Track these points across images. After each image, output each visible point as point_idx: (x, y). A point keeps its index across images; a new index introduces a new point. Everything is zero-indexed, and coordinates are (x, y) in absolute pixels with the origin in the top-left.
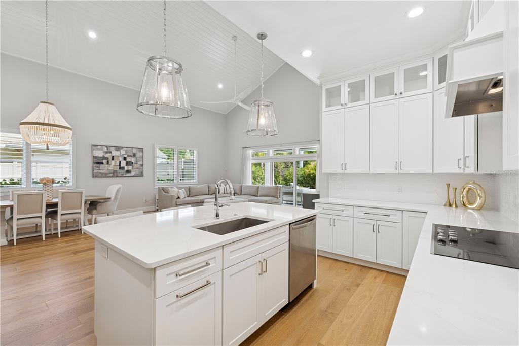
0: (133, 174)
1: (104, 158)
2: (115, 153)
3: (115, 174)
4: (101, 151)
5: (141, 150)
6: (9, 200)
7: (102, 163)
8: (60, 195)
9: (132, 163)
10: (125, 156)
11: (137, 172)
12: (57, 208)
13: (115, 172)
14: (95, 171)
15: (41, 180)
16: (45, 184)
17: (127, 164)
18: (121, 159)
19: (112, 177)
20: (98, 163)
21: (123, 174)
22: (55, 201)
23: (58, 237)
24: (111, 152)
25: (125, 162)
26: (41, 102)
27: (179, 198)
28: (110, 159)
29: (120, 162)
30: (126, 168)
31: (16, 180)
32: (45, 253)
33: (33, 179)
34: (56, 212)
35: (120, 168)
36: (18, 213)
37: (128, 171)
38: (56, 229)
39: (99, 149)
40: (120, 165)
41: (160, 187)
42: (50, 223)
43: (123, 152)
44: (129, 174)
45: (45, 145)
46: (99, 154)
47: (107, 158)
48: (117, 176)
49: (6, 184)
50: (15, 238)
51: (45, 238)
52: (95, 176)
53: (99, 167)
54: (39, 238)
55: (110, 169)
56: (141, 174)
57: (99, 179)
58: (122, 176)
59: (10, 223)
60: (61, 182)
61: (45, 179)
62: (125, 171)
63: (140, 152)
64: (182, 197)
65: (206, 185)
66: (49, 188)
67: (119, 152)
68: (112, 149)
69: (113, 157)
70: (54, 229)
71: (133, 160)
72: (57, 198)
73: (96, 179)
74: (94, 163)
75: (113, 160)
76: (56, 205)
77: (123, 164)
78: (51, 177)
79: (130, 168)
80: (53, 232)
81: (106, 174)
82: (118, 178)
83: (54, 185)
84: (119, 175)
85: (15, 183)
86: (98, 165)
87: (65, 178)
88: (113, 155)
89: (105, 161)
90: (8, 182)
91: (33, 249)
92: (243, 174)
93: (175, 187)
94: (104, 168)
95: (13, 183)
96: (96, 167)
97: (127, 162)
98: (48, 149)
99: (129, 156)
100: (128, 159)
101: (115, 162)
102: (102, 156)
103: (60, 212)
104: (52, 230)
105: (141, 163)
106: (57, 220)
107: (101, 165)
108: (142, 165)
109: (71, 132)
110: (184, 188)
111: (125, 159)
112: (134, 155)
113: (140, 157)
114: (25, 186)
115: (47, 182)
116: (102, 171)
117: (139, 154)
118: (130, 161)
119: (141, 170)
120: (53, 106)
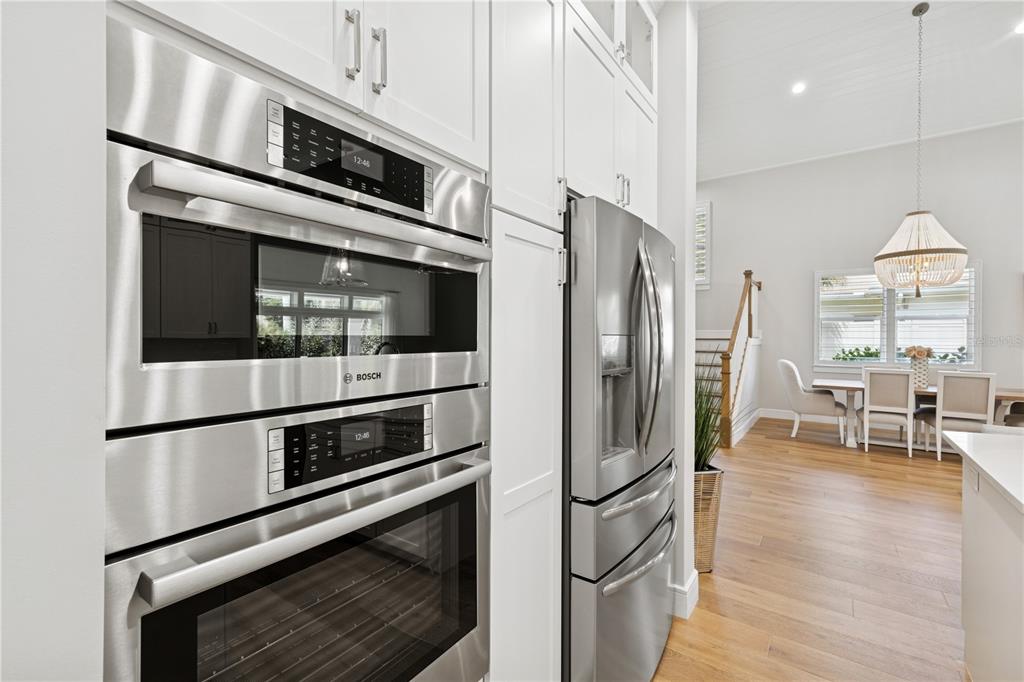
6: (860, 380)
8: (941, 381)
12: (935, 404)
15: (909, 351)
16: (914, 357)
22: (932, 390)
23: (936, 459)
26: (909, 214)
31: (873, 350)
32: (910, 477)
33: (899, 349)
34: (933, 412)
36: (871, 403)
38: (934, 445)
42: (923, 431)
45: (915, 288)
49: (859, 355)
50: (867, 441)
51: (913, 455)
54: (903, 452)
59: (860, 415)
60: (951, 356)
61: (914, 348)
66: (921, 366)
70: (931, 444)
72: (936, 385)
76: (932, 398)
78: (925, 345)
80: (928, 448)
83: (931, 361)
85: (871, 355)
87: (961, 349)
90: (862, 353)
91: (892, 466)
95: (869, 354)
98: (918, 295)
103: (940, 413)
104: (927, 444)
106: (934, 426)
109: (964, 257)
114: (885, 361)
115: (920, 355)
120: (931, 215)
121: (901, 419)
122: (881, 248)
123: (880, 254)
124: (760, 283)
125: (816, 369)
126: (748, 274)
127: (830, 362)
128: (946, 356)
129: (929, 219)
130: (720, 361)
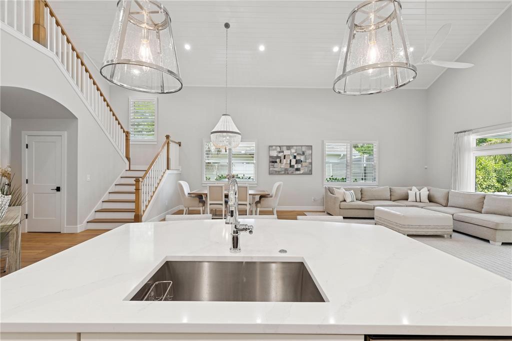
0: (302, 172)
1: (278, 157)
2: (286, 152)
3: (287, 172)
4: (275, 151)
5: (310, 147)
7: (276, 162)
9: (302, 161)
10: (295, 154)
11: (306, 170)
13: (286, 170)
14: (271, 169)
17: (297, 162)
18: (291, 158)
19: (284, 174)
20: (273, 162)
21: (293, 172)
24: (283, 152)
25: (295, 160)
26: (223, 115)
27: (345, 201)
28: (282, 158)
29: (291, 160)
30: (296, 167)
35: (291, 166)
37: (298, 169)
39: (274, 150)
40: (290, 164)
41: (327, 186)
43: (293, 151)
44: (298, 172)
46: (274, 154)
47: (280, 157)
48: (288, 174)
52: (271, 173)
53: (273, 166)
55: (282, 167)
56: (310, 173)
57: (274, 176)
58: (292, 174)
62: (295, 169)
63: (309, 149)
64: (349, 199)
65: (388, 187)
67: (289, 151)
68: (284, 149)
69: (285, 156)
71: (302, 158)
73: (271, 176)
74: (270, 162)
75: (284, 158)
77: (293, 162)
79: (299, 166)
81: (279, 172)
82: (289, 176)
84: (290, 172)
86: (273, 164)
88: (285, 154)
89: (278, 160)
92: (456, 174)
93: (342, 188)
94: (278, 167)
96: (272, 165)
97: (297, 160)
99: (298, 154)
100: (298, 158)
101: (287, 161)
102: (276, 156)
105: (309, 161)
107: (276, 164)
108: (311, 163)
109: (240, 136)
110: (354, 189)
111: (295, 157)
112: (304, 153)
113: (309, 155)
116: (276, 169)
117: (308, 152)
118: (299, 160)
119: (310, 168)
120: (230, 117)
121: (220, 206)
122: (213, 128)
123: (213, 131)
124: (180, 143)
125: (203, 185)
126: (168, 137)
127: (214, 181)
128: (249, 178)
129: (229, 118)
130: (134, 183)
